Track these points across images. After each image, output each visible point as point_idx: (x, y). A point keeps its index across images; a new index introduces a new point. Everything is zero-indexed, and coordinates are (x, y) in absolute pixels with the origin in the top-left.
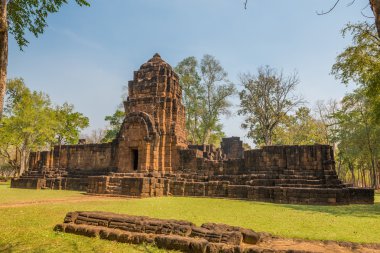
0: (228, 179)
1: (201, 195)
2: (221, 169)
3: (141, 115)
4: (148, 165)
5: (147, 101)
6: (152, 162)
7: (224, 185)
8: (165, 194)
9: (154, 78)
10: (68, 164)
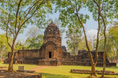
0: (79, 60)
1: (71, 65)
2: (76, 58)
3: (52, 42)
4: (55, 57)
5: (53, 37)
6: (56, 56)
7: (78, 62)
8: (61, 65)
9: (54, 30)
10: (23, 56)
